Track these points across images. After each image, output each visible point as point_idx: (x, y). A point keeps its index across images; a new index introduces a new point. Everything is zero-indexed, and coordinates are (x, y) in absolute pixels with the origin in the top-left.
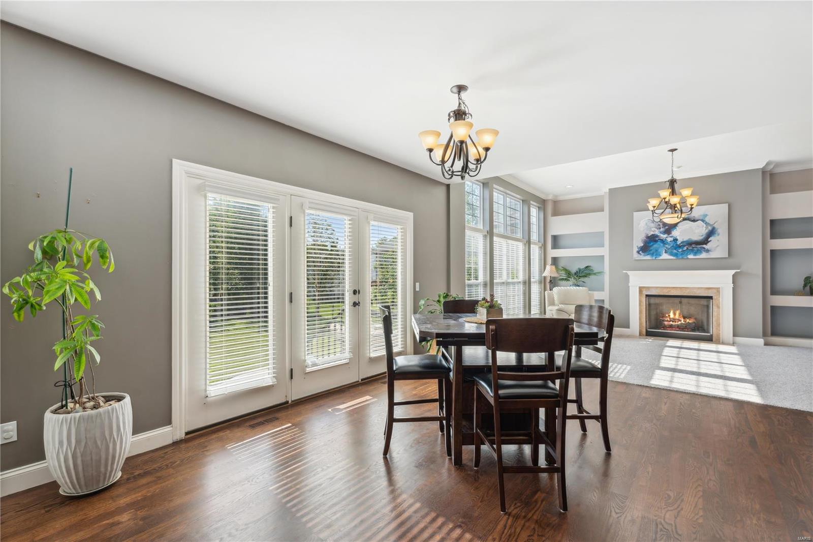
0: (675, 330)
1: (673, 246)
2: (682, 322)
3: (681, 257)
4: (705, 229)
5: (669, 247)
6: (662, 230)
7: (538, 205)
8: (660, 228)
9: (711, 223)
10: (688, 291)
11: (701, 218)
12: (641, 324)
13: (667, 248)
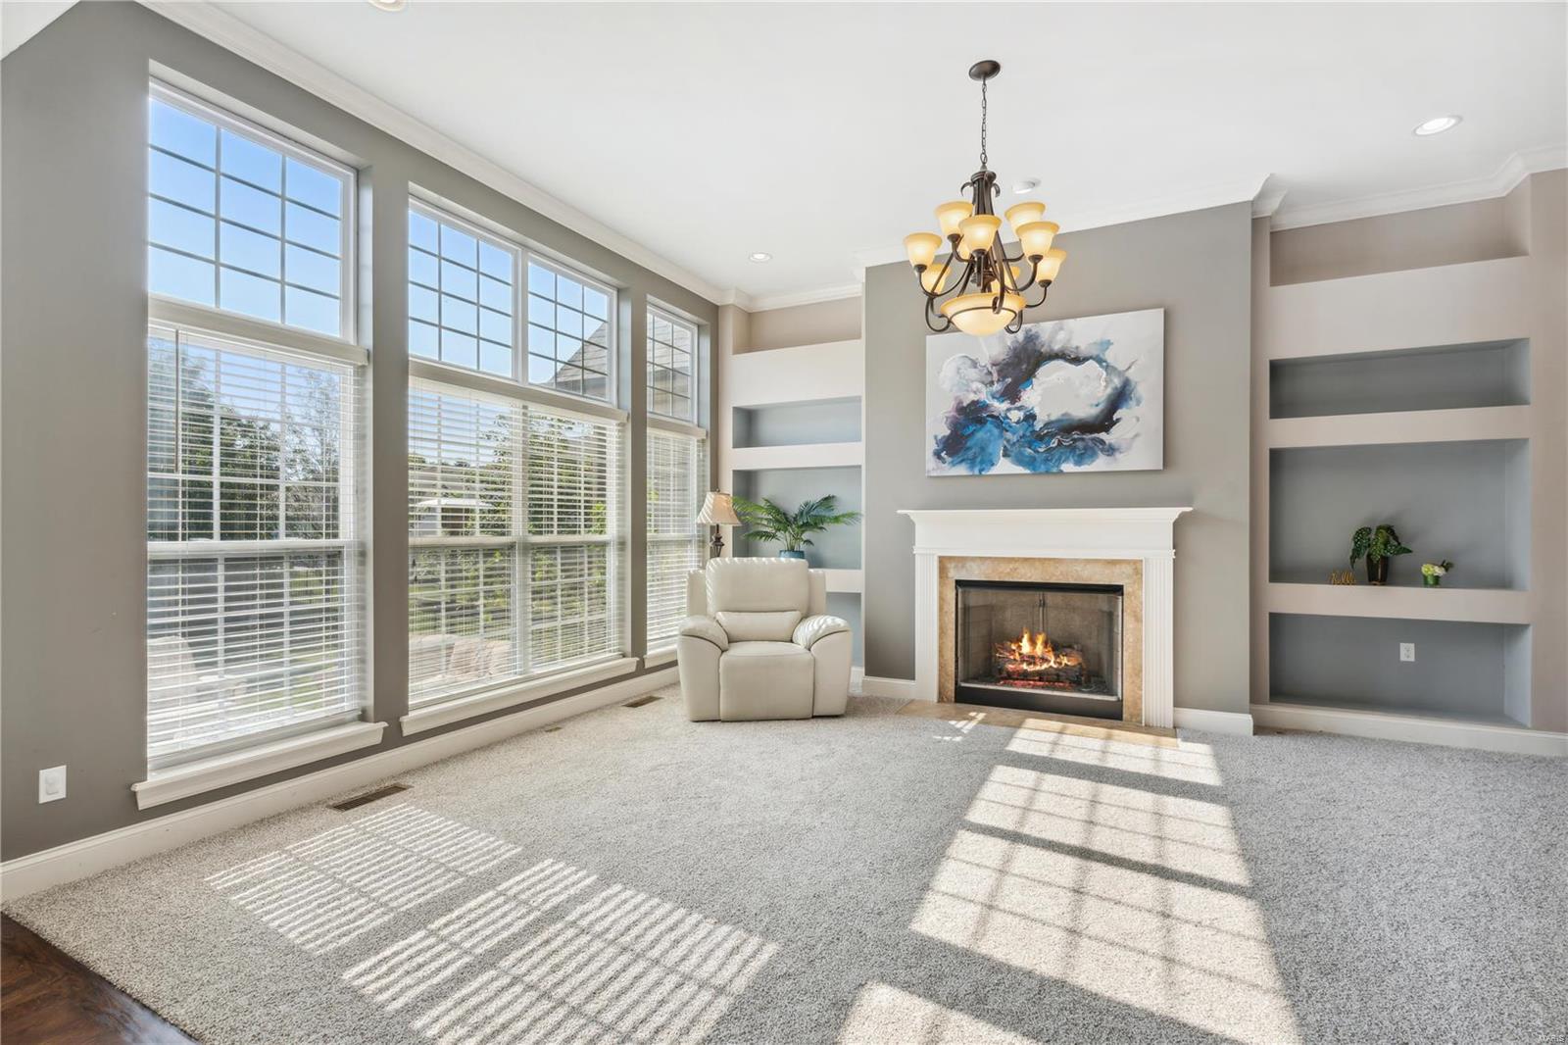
0: (1034, 687)
1: (1024, 436)
2: (1052, 664)
3: (1043, 468)
4: (1104, 384)
5: (1015, 439)
6: (997, 387)
7: (695, 318)
8: (992, 383)
9: (1121, 367)
10: (1062, 568)
11: (1094, 353)
12: (942, 667)
13: (1008, 441)
